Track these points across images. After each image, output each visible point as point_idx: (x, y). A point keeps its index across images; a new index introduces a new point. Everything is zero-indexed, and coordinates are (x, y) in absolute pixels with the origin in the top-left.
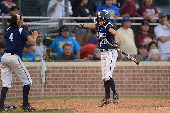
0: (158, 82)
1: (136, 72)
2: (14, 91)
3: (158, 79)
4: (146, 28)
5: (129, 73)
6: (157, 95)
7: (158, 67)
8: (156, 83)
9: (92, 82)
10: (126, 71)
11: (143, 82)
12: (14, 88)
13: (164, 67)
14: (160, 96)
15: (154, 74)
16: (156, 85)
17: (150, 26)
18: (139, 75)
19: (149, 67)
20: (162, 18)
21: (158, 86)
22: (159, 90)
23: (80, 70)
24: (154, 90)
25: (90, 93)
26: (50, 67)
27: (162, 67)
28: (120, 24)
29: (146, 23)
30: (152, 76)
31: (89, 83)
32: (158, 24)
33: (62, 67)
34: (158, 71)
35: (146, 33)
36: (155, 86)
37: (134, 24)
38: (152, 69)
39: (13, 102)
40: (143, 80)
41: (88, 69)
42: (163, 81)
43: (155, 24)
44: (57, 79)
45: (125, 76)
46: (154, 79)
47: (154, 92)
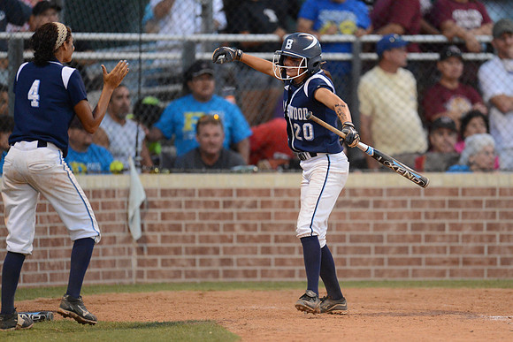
0: (491, 238)
1: (421, 206)
2: (43, 266)
3: (490, 227)
4: (453, 69)
5: (401, 210)
6: (488, 276)
7: (492, 191)
8: (485, 239)
9: (288, 237)
10: (390, 204)
11: (444, 236)
12: (45, 257)
13: (508, 191)
14: (496, 279)
15: (478, 213)
16: (486, 246)
17: (467, 63)
18: (431, 216)
19: (464, 191)
20: (504, 39)
21: (491, 250)
22: (493, 262)
23: (248, 200)
24: (480, 263)
25: (280, 271)
26: (156, 190)
27: (502, 191)
28: (374, 56)
29: (454, 55)
30: (472, 218)
31: (277, 240)
32: (490, 56)
33: (194, 190)
34: (491, 204)
35: (454, 85)
36: (481, 250)
37: (415, 56)
38: (472, 195)
39: (40, 299)
40: (444, 230)
41: (273, 198)
42: (505, 232)
43: (482, 56)
44: (178, 228)
45: (389, 218)
46: (478, 227)
47: (480, 267)
